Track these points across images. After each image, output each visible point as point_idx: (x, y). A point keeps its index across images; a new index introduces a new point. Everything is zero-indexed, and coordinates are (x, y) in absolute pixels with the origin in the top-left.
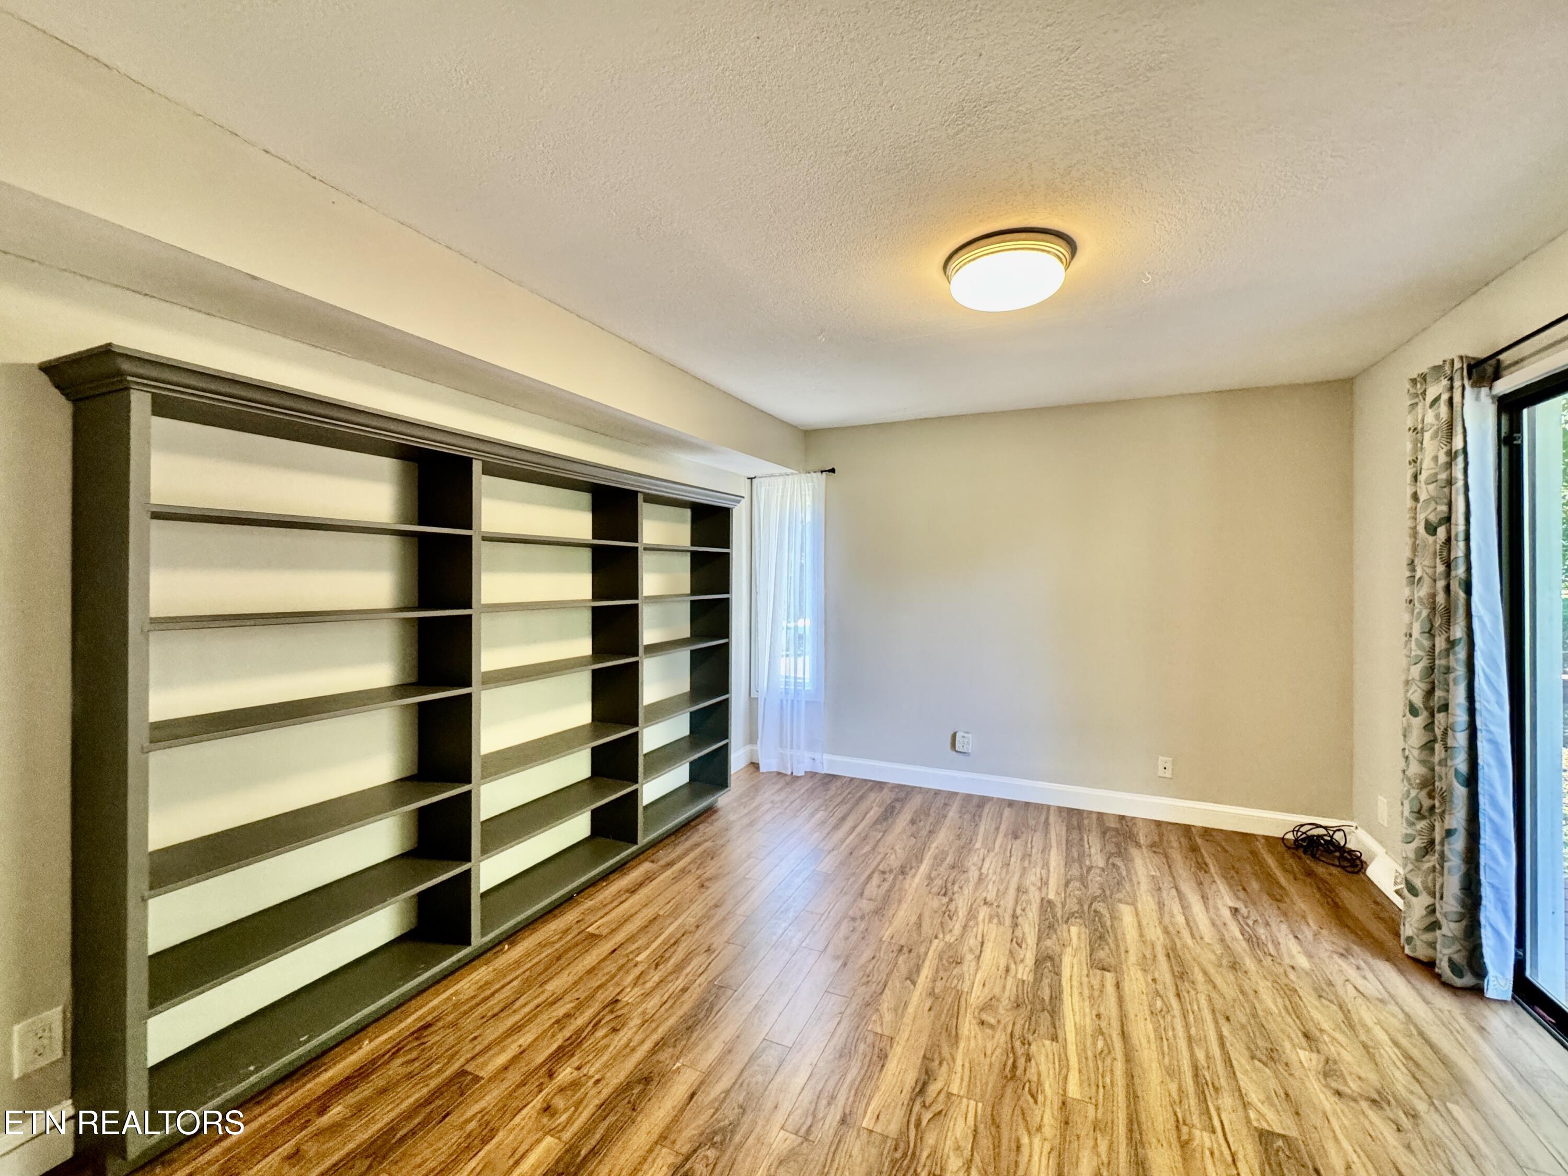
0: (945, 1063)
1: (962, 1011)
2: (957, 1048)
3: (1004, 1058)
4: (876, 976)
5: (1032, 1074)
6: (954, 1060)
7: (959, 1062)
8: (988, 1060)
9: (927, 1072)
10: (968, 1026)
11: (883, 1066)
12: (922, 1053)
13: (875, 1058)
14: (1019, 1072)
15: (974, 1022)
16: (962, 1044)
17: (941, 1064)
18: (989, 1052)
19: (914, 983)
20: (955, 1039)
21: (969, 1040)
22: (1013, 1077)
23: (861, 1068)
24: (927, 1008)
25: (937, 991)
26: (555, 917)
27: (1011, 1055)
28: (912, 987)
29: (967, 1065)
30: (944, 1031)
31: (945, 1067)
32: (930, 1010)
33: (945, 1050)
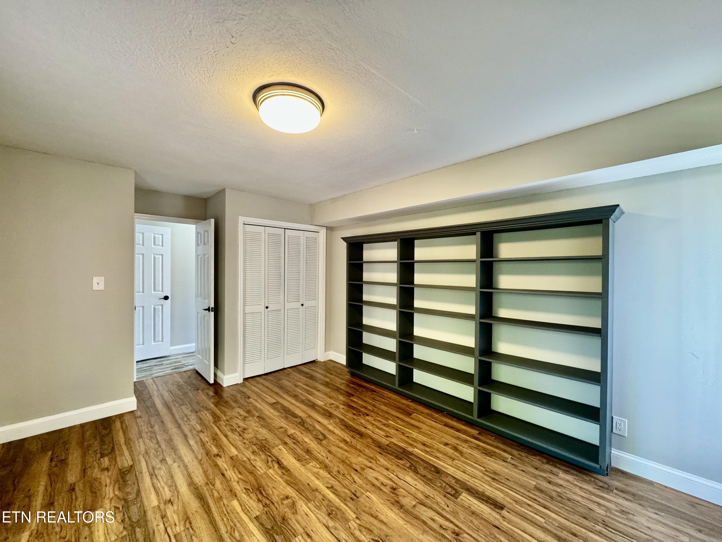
0: (282, 474)
1: (299, 495)
2: (284, 481)
3: (267, 492)
4: (341, 477)
5: (253, 496)
6: (280, 477)
7: (278, 478)
8: (271, 487)
9: (283, 468)
10: (290, 491)
11: (295, 458)
12: (291, 470)
13: (300, 458)
14: (258, 493)
15: (290, 495)
16: (284, 484)
17: (283, 473)
18: (274, 490)
19: (328, 488)
20: (288, 483)
21: (283, 487)
22: (258, 489)
23: (300, 453)
24: (310, 484)
25: (317, 493)
26: (424, 407)
27: (266, 496)
28: (326, 486)
29: (275, 480)
30: (294, 482)
31: (280, 473)
32: (308, 484)
33: (286, 477)
